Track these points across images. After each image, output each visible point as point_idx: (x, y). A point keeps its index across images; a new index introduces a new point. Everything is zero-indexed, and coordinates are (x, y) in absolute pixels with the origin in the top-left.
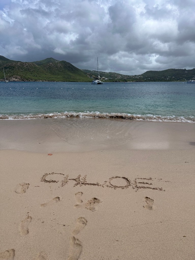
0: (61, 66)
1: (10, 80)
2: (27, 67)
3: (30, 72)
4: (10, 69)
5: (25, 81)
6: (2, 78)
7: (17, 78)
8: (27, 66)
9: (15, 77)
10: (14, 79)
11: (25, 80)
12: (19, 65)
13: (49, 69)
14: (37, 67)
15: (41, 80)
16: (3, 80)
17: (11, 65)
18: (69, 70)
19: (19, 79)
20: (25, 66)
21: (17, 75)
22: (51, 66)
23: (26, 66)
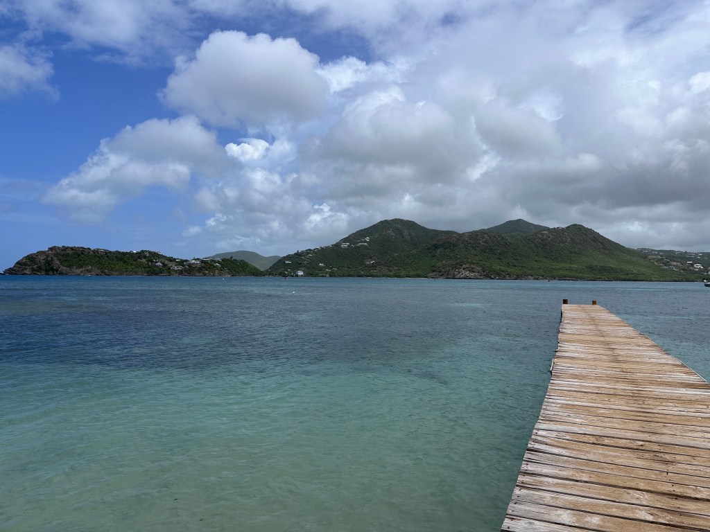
0: (572, 240)
1: (458, 276)
2: (487, 243)
3: (495, 254)
4: (445, 249)
5: (492, 279)
6: (434, 271)
7: (473, 272)
8: (485, 242)
9: (467, 268)
10: (467, 273)
11: (492, 277)
12: (466, 239)
13: (542, 248)
14: (511, 243)
15: (532, 276)
16: (436, 275)
17: (449, 240)
18: (595, 248)
19: (479, 274)
20: (481, 242)
21: (471, 264)
22: (547, 240)
23: (484, 240)
